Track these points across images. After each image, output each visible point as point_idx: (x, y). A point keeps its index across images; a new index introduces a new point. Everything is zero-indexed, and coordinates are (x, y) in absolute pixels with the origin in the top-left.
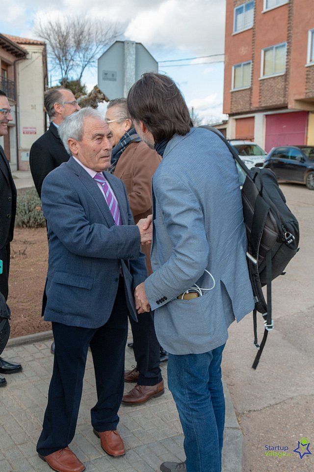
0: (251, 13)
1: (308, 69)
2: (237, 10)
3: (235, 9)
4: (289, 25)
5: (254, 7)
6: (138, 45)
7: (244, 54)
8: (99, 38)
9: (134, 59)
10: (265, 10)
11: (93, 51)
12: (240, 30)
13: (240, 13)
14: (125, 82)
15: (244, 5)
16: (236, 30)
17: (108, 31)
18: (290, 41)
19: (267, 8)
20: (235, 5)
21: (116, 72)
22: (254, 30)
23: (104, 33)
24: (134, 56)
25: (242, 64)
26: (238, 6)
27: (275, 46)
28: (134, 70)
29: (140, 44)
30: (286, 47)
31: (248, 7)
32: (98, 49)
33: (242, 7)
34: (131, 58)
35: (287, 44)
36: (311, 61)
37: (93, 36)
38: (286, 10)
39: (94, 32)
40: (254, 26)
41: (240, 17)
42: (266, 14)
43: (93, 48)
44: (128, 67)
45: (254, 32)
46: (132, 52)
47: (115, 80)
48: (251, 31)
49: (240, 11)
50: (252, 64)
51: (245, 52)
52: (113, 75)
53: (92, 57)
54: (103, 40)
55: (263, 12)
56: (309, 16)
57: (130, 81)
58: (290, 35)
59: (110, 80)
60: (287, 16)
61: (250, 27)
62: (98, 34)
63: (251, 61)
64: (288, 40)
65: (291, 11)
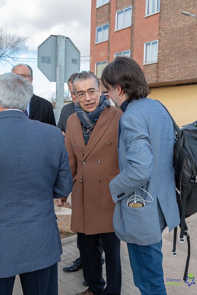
0: (107, 31)
1: (144, 67)
2: (98, 29)
3: (96, 29)
4: (131, 40)
5: (109, 28)
6: (67, 39)
7: (102, 56)
8: (8, 41)
9: (64, 49)
10: (116, 30)
11: (4, 50)
12: (99, 41)
13: (100, 31)
14: (58, 65)
15: (102, 26)
16: (97, 42)
17: (14, 38)
18: (132, 49)
19: (117, 29)
20: (96, 26)
21: (51, 57)
22: (109, 42)
23: (11, 39)
24: (64, 47)
25: (101, 62)
26: (98, 27)
27: (123, 52)
28: (64, 56)
29: (68, 38)
30: (130, 53)
31: (105, 28)
32: (7, 49)
33: (101, 28)
34: (62, 48)
35: (130, 51)
36: (146, 62)
37: (4, 40)
38: (129, 30)
39: (5, 37)
40: (109, 39)
41: (100, 34)
42: (117, 32)
43: (4, 48)
44: (60, 54)
45: (108, 43)
46: (63, 44)
47: (50, 63)
48: (107, 42)
49: (100, 30)
50: (107, 62)
51: (103, 55)
52: (48, 59)
53: (3, 54)
54: (11, 43)
55: (115, 31)
56: (144, 35)
57: (62, 64)
58: (132, 46)
59: (46, 62)
60: (130, 34)
61: (107, 40)
62: (7, 39)
63: (107, 61)
64: (131, 49)
65: (132, 32)
